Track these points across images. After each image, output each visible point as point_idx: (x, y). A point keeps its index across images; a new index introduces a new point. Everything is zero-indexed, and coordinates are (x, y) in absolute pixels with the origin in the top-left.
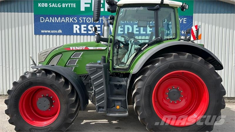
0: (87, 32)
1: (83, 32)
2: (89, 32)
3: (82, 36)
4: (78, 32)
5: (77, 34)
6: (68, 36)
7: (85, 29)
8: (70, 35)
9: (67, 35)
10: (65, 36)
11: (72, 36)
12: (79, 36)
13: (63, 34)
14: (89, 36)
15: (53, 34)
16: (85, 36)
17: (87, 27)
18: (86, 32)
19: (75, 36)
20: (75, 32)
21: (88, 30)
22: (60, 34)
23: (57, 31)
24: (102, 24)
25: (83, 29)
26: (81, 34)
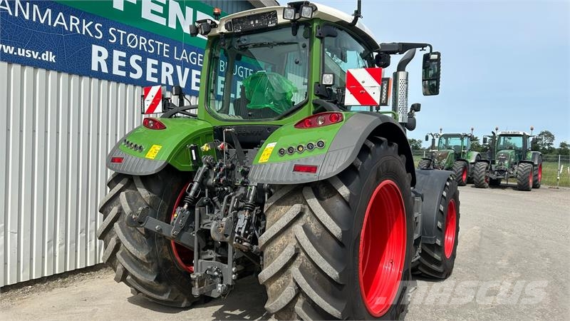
0: (128, 74)
1: (116, 71)
2: (132, 75)
3: (113, 84)
4: (105, 70)
5: (99, 75)
6: (75, 78)
7: (123, 64)
8: (81, 75)
9: (70, 73)
10: (64, 76)
11: (85, 80)
12: (104, 83)
13: (58, 67)
14: (130, 87)
15: (24, 62)
16: (122, 86)
17: (127, 60)
18: (123, 74)
19: (94, 81)
20: (95, 68)
21: (128, 69)
22: (48, 66)
24: (161, 59)
25: (117, 63)
26: (110, 77)
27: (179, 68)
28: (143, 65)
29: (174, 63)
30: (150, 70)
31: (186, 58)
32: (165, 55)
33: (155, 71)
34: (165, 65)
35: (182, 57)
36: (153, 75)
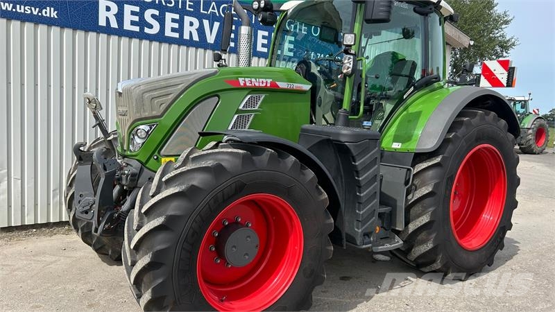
0: (142, 29)
1: (127, 26)
2: (147, 30)
3: (124, 40)
4: (114, 24)
5: (108, 30)
6: (80, 34)
7: (136, 19)
8: (87, 30)
9: (75, 28)
10: (67, 32)
11: (92, 35)
12: (114, 39)
13: (61, 23)
14: (145, 43)
15: (24, 18)
16: (135, 41)
17: (141, 14)
18: (137, 29)
19: (103, 37)
20: (102, 22)
21: (142, 23)
22: (50, 22)
23: (39, 12)
24: (183, 12)
25: (128, 18)
26: (120, 32)
27: (206, 23)
28: (161, 20)
29: (200, 18)
30: (169, 24)
31: (216, 11)
32: (188, 9)
33: (176, 26)
34: (187, 19)
35: (210, 10)
36: (173, 30)
